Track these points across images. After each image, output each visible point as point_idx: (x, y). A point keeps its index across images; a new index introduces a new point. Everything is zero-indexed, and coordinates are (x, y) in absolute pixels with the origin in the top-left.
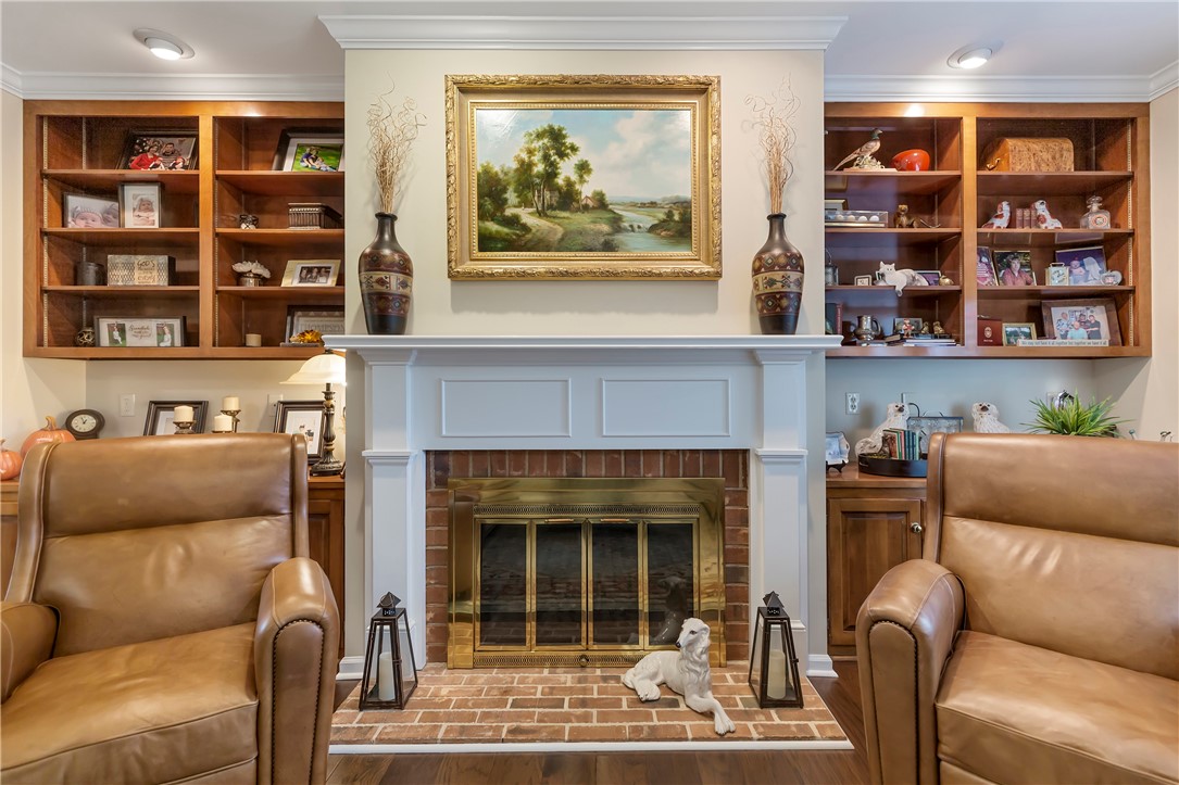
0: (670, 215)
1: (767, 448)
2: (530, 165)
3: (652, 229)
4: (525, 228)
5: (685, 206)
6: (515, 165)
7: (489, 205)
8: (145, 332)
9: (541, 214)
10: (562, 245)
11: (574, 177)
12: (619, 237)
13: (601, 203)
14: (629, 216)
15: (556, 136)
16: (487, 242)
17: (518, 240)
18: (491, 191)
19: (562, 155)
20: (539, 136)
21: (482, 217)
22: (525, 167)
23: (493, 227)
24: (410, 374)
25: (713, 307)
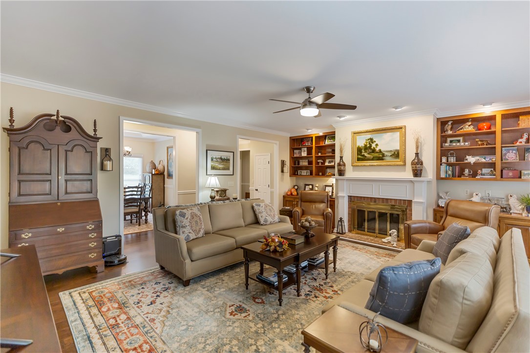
0: (395, 153)
1: (415, 200)
2: (367, 145)
3: (391, 156)
4: (366, 157)
5: (398, 151)
6: (364, 145)
7: (359, 153)
8: (304, 172)
9: (368, 154)
10: (373, 159)
11: (375, 147)
12: (384, 157)
13: (380, 151)
14: (386, 154)
15: (371, 139)
16: (359, 159)
17: (364, 159)
18: (359, 150)
19: (373, 143)
20: (368, 140)
21: (358, 155)
22: (366, 145)
23: (360, 157)
24: (345, 182)
25: (405, 171)
